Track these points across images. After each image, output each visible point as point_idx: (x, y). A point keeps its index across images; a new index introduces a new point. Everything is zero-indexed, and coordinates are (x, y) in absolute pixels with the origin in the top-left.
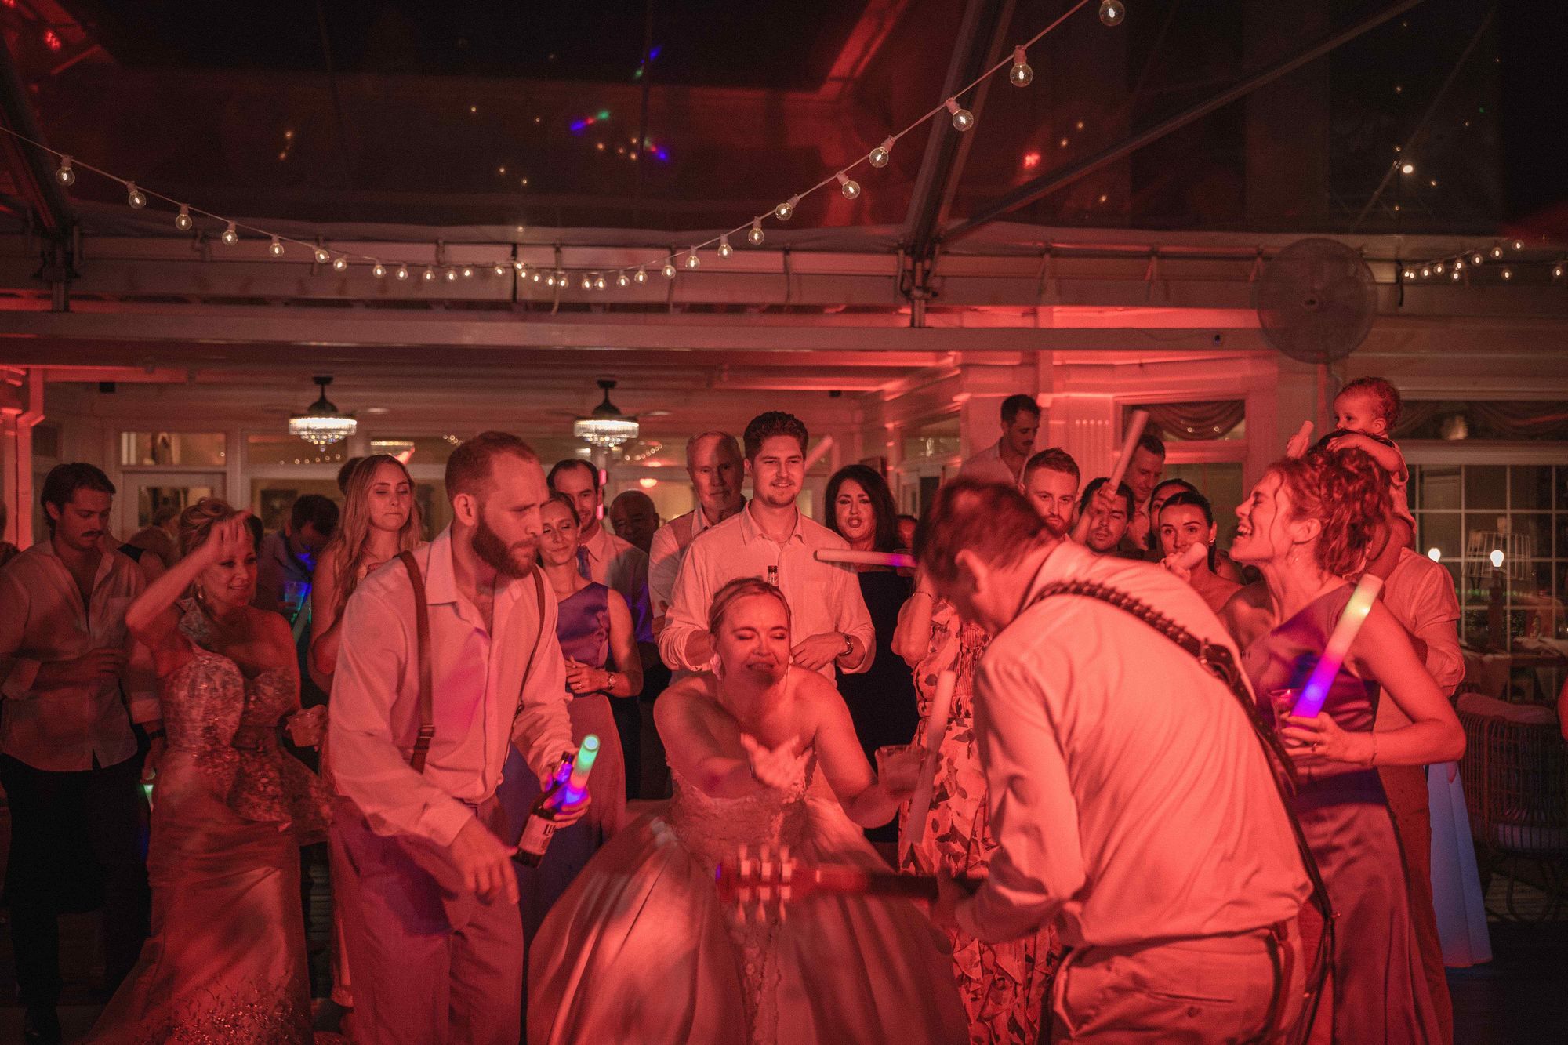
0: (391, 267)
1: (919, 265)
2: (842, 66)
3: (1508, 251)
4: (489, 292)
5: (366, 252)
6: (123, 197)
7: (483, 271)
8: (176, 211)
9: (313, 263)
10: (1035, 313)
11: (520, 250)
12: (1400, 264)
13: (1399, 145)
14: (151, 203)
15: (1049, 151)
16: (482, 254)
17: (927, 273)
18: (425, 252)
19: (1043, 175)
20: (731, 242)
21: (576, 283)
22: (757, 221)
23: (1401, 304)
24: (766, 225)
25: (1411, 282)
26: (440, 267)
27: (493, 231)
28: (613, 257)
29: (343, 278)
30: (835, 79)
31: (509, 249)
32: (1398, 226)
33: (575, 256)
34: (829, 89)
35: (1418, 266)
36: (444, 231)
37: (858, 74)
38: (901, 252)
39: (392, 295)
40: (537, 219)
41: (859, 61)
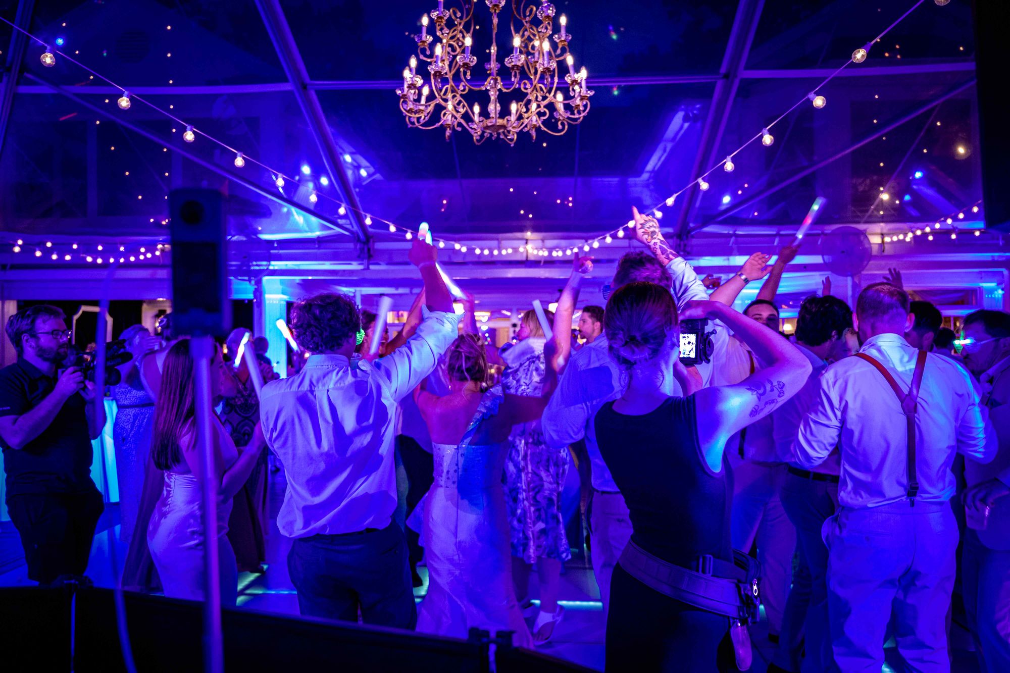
0: (482, 249)
1: (682, 243)
2: (650, 167)
3: (933, 229)
4: (518, 258)
5: (473, 244)
6: (388, 227)
7: (516, 250)
8: (406, 232)
9: (454, 249)
10: (728, 259)
11: (529, 242)
12: (883, 235)
13: (882, 186)
14: (398, 229)
15: (734, 195)
16: (515, 243)
17: (685, 245)
18: (494, 243)
19: (732, 206)
20: (611, 236)
21: (550, 253)
22: (621, 228)
23: (883, 251)
24: (624, 230)
25: (888, 243)
26: (500, 249)
27: (519, 235)
28: (563, 243)
29: (465, 254)
30: (647, 172)
31: (525, 241)
32: (883, 219)
33: (550, 243)
34: (645, 176)
35: (891, 236)
36: (501, 236)
37: (656, 169)
38: (675, 238)
39: (482, 259)
40: (536, 229)
41: (657, 164)
